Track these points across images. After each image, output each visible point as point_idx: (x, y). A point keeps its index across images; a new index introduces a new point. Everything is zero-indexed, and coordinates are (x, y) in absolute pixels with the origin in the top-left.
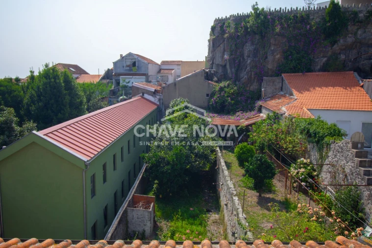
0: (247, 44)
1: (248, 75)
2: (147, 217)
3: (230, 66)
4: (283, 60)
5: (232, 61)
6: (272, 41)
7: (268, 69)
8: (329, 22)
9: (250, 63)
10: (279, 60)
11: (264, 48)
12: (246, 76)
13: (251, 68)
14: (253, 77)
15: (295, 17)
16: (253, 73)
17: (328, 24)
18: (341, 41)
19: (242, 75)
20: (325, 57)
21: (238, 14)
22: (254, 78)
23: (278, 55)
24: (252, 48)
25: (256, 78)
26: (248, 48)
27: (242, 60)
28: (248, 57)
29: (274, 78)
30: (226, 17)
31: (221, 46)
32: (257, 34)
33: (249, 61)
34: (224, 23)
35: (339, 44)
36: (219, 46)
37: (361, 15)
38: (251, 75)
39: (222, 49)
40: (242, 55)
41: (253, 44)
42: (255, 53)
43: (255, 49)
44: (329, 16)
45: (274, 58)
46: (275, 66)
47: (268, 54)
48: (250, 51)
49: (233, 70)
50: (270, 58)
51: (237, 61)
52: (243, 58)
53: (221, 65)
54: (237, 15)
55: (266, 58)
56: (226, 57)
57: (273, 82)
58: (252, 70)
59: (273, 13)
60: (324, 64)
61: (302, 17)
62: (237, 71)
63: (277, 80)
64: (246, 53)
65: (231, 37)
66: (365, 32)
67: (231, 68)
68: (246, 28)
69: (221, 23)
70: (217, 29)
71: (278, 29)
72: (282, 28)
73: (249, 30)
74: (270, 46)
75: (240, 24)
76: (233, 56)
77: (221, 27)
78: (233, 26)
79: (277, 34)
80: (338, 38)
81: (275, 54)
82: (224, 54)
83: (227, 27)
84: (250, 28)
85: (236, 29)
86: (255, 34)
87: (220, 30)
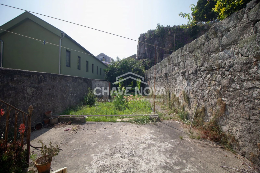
0: (155, 41)
4: (172, 47)
5: (149, 50)
6: (167, 38)
7: (165, 51)
9: (157, 49)
10: (170, 47)
11: (163, 42)
13: (157, 51)
16: (158, 54)
17: (192, 30)
19: (153, 55)
24: (158, 43)
26: (155, 43)
27: (153, 49)
34: (144, 35)
39: (144, 46)
41: (158, 41)
42: (159, 45)
45: (168, 46)
47: (165, 44)
49: (149, 54)
50: (166, 46)
51: (151, 50)
53: (143, 53)
55: (164, 46)
61: (180, 28)
62: (151, 54)
65: (148, 40)
67: (148, 53)
68: (155, 35)
69: (143, 36)
70: (141, 38)
71: (169, 33)
72: (171, 33)
73: (156, 35)
74: (166, 41)
75: (152, 34)
76: (149, 48)
77: (143, 37)
78: (149, 35)
79: (169, 35)
80: (197, 36)
81: (169, 44)
82: (144, 48)
83: (145, 36)
84: (157, 34)
85: (150, 36)
86: (159, 37)
87: (143, 38)
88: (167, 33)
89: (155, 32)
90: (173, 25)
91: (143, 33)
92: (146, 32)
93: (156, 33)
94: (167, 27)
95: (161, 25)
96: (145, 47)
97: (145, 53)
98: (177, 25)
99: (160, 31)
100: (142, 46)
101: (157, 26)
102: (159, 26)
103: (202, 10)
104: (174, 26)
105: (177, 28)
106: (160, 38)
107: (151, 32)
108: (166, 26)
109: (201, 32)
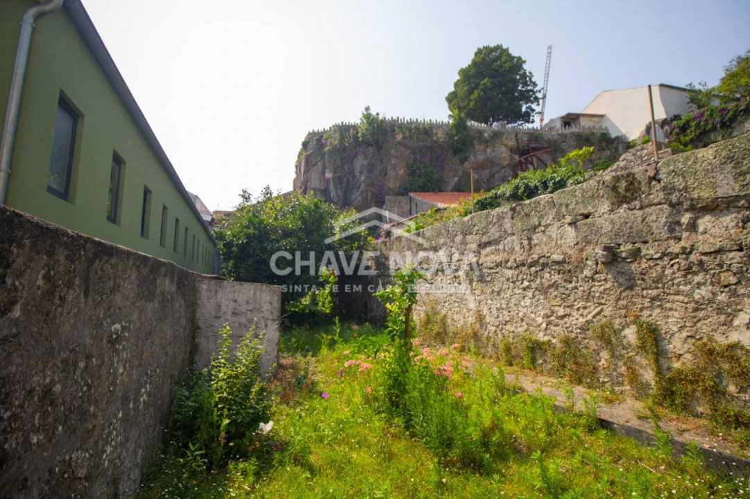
0: (359, 157)
1: (362, 196)
2: (266, 307)
3: (335, 186)
4: (407, 177)
5: (338, 180)
6: (392, 152)
7: (389, 188)
8: (456, 135)
9: (364, 180)
10: (402, 177)
11: (382, 161)
12: (360, 198)
13: (365, 187)
14: (369, 198)
15: (417, 128)
16: (369, 193)
17: (456, 138)
18: (472, 158)
19: (353, 197)
20: (456, 176)
21: (342, 123)
22: (371, 200)
23: (400, 170)
24: (365, 162)
25: (374, 200)
26: (360, 162)
27: (351, 179)
28: (361, 172)
29: (400, 198)
30: (324, 129)
31: (319, 164)
32: (372, 145)
33: (363, 178)
34: (322, 136)
35: (470, 161)
36: (315, 164)
37: (486, 135)
38: (367, 195)
39: (320, 168)
40: (352, 172)
41: (365, 158)
42: (370, 168)
43: (369, 164)
44: (456, 129)
45: (397, 173)
46: (398, 185)
47: (389, 168)
48: (362, 165)
49: (339, 192)
50: (391, 173)
51: (345, 180)
52: (354, 176)
53: (319, 190)
54: (340, 124)
55: (386, 174)
56: (328, 175)
57: (399, 203)
58: (368, 189)
59: (390, 122)
60: (456, 184)
61: (425, 128)
62: (345, 192)
63: (403, 199)
64: (358, 169)
65: (335, 151)
66: (494, 151)
67: (336, 189)
68: (356, 138)
69: (316, 137)
70: (311, 144)
71: (399, 137)
72: (404, 138)
73: (360, 139)
74: (390, 160)
75: (347, 134)
76: (339, 174)
77: (319, 140)
78: (337, 136)
79: (399, 143)
80: (468, 154)
81: (398, 169)
82: (323, 173)
83: (327, 139)
84: (362, 137)
85: (342, 140)
86: (368, 144)
87: (317, 144)
88: (393, 136)
89: (359, 129)
90: (408, 119)
91: (316, 130)
92: (327, 128)
93: (362, 133)
94: (390, 119)
95: (373, 112)
96: (326, 171)
97: (323, 188)
98: (417, 120)
99: (374, 128)
100: (316, 167)
101: (363, 114)
102: (368, 114)
103: (476, 91)
104: (409, 121)
105: (419, 129)
106: (371, 148)
107: (343, 130)
108: (388, 117)
109: (476, 146)
